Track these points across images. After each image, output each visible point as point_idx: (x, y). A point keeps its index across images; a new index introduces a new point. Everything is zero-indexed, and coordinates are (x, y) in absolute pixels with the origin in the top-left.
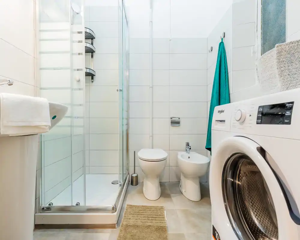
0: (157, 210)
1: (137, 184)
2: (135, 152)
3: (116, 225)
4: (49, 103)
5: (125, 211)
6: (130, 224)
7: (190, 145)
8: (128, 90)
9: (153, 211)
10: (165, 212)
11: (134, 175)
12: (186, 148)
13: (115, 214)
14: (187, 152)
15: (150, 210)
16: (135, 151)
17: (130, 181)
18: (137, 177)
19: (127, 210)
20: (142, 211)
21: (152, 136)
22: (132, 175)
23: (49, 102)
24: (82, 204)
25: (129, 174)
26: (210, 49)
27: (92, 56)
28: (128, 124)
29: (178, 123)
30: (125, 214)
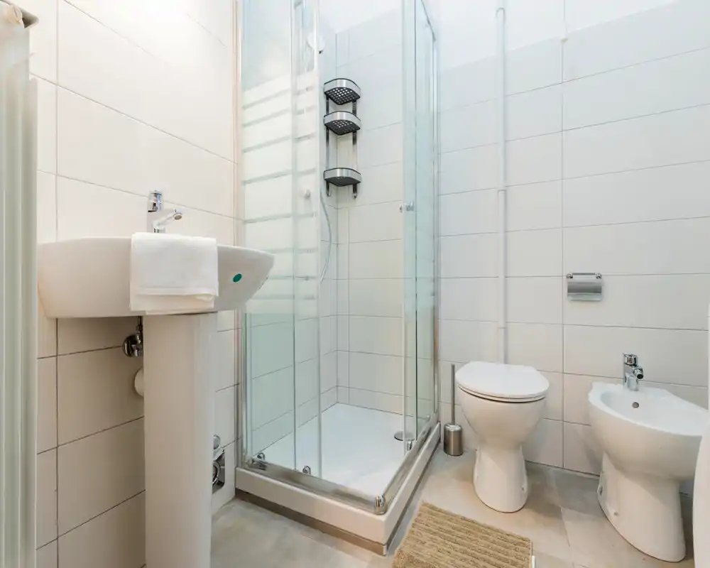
0: (508, 545)
1: (460, 451)
3: (385, 547)
4: (219, 248)
5: (415, 516)
6: (421, 559)
7: (639, 364)
8: (436, 206)
9: (494, 542)
10: (533, 557)
11: (452, 428)
12: (625, 371)
13: (383, 518)
14: (629, 386)
15: (486, 539)
16: (453, 363)
17: (442, 440)
18: (460, 433)
19: (420, 515)
20: (460, 534)
21: (505, 328)
22: (446, 425)
23: (219, 245)
24: (314, 472)
25: (438, 421)
27: (355, 140)
28: (435, 294)
29: (597, 290)
30: (414, 525)
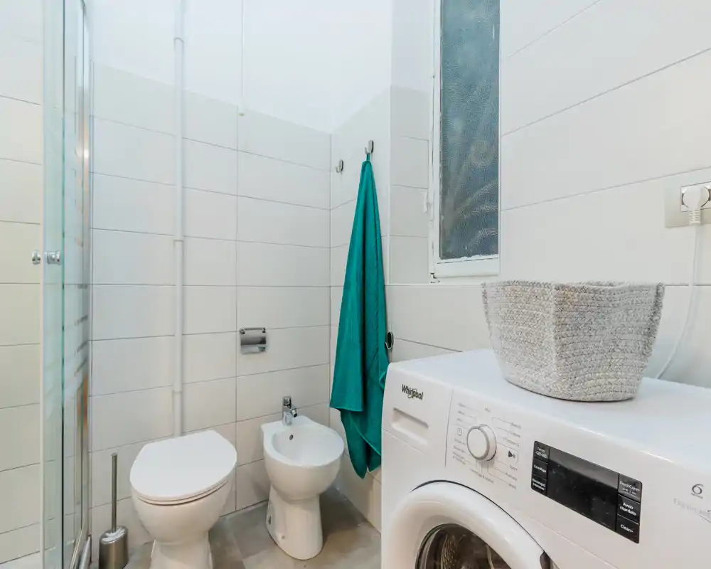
2: (115, 458)
7: (294, 405)
12: (284, 410)
14: (286, 421)
16: (116, 453)
21: (181, 392)
22: (103, 536)
25: (88, 535)
26: (337, 164)
29: (262, 342)
